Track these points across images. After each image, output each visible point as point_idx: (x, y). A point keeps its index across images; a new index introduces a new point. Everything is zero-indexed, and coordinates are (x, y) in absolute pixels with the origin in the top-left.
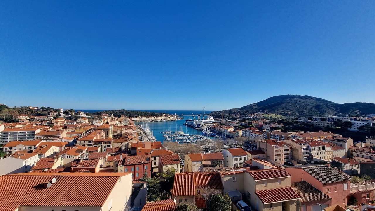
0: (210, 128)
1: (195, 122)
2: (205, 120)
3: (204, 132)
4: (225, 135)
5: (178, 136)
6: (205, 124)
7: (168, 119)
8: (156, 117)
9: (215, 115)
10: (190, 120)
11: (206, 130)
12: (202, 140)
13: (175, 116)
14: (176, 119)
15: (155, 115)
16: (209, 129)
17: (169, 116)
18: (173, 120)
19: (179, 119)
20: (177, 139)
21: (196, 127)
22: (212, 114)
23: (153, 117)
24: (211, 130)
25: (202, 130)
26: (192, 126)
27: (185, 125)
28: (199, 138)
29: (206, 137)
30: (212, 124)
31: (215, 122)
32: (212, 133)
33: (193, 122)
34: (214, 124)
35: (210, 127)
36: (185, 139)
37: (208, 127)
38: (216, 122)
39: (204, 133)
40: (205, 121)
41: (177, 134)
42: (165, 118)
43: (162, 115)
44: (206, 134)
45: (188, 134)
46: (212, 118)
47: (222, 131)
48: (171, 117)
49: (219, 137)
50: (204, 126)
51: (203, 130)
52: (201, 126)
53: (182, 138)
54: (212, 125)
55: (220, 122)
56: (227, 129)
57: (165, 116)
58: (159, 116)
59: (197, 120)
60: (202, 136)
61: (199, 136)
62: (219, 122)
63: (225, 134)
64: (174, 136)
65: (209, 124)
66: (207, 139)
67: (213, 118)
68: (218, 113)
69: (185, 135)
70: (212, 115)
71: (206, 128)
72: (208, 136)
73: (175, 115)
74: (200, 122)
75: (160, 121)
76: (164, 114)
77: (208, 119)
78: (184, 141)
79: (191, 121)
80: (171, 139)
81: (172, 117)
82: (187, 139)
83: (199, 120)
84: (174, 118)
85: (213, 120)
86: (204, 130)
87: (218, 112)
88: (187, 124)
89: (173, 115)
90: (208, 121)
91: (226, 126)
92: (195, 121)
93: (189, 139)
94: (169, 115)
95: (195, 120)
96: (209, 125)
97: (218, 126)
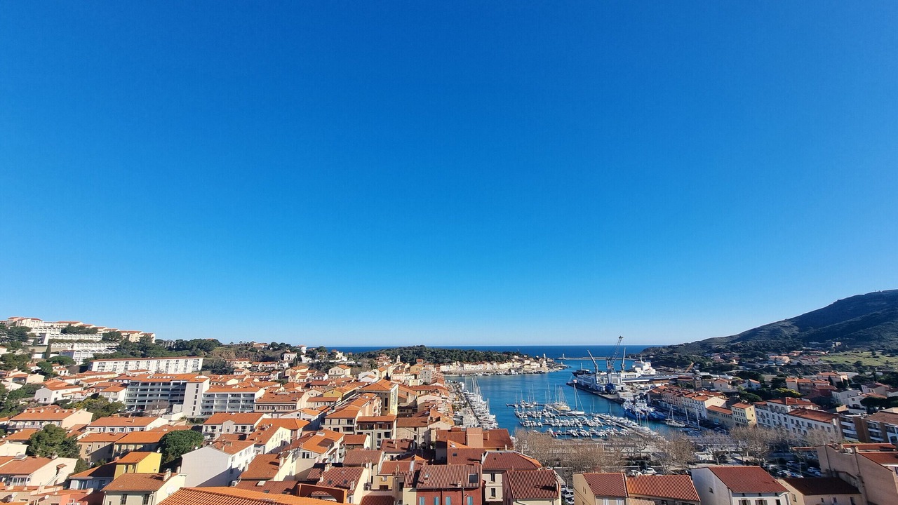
0: (646, 395)
1: (598, 378)
2: (628, 371)
3: (626, 406)
4: (695, 420)
5: (554, 417)
6: (628, 384)
7: (526, 367)
8: (495, 364)
9: (657, 359)
10: (584, 372)
11: (634, 402)
12: (624, 432)
13: (545, 362)
14: (545, 369)
15: (493, 359)
16: (641, 398)
17: (527, 362)
18: (540, 372)
19: (555, 369)
20: (553, 425)
21: (603, 393)
22: (648, 356)
23: (488, 364)
24: (649, 401)
25: (621, 401)
26: (592, 389)
27: (571, 385)
28: (614, 424)
29: (635, 423)
30: (650, 382)
31: (658, 377)
32: (652, 410)
33: (592, 376)
34: (657, 385)
35: (645, 393)
36: (575, 426)
37: (638, 392)
38: (663, 377)
39: (628, 410)
40: (627, 374)
41: (551, 411)
42: (518, 366)
43: (509, 359)
44: (634, 413)
45: (583, 413)
46: (647, 365)
47: (684, 406)
48: (532, 364)
49: (677, 424)
50: (627, 388)
51: (623, 401)
52: (618, 388)
53: (567, 422)
54: (649, 386)
55: (674, 380)
56: (699, 399)
57: (519, 361)
58: (502, 361)
59: (605, 373)
60: (622, 420)
61: (615, 418)
62: (673, 377)
63: (698, 416)
64: (544, 416)
65: (641, 383)
66: (640, 428)
67: (653, 366)
68: (665, 351)
69: (573, 413)
70: (647, 359)
71: (635, 396)
72: (643, 419)
73: (543, 358)
74: (612, 377)
75: (506, 374)
76: (515, 357)
77: (638, 369)
78: (571, 431)
79: (588, 373)
80: (535, 424)
81: (535, 363)
82: (581, 425)
83: (609, 372)
84: (541, 366)
85: (653, 372)
86: (627, 399)
87: (664, 347)
88: (576, 381)
89: (538, 359)
90: (638, 375)
91: (696, 390)
92: (599, 375)
93: (585, 425)
94: (528, 359)
95: (598, 373)
96: (642, 386)
97: (671, 389)
